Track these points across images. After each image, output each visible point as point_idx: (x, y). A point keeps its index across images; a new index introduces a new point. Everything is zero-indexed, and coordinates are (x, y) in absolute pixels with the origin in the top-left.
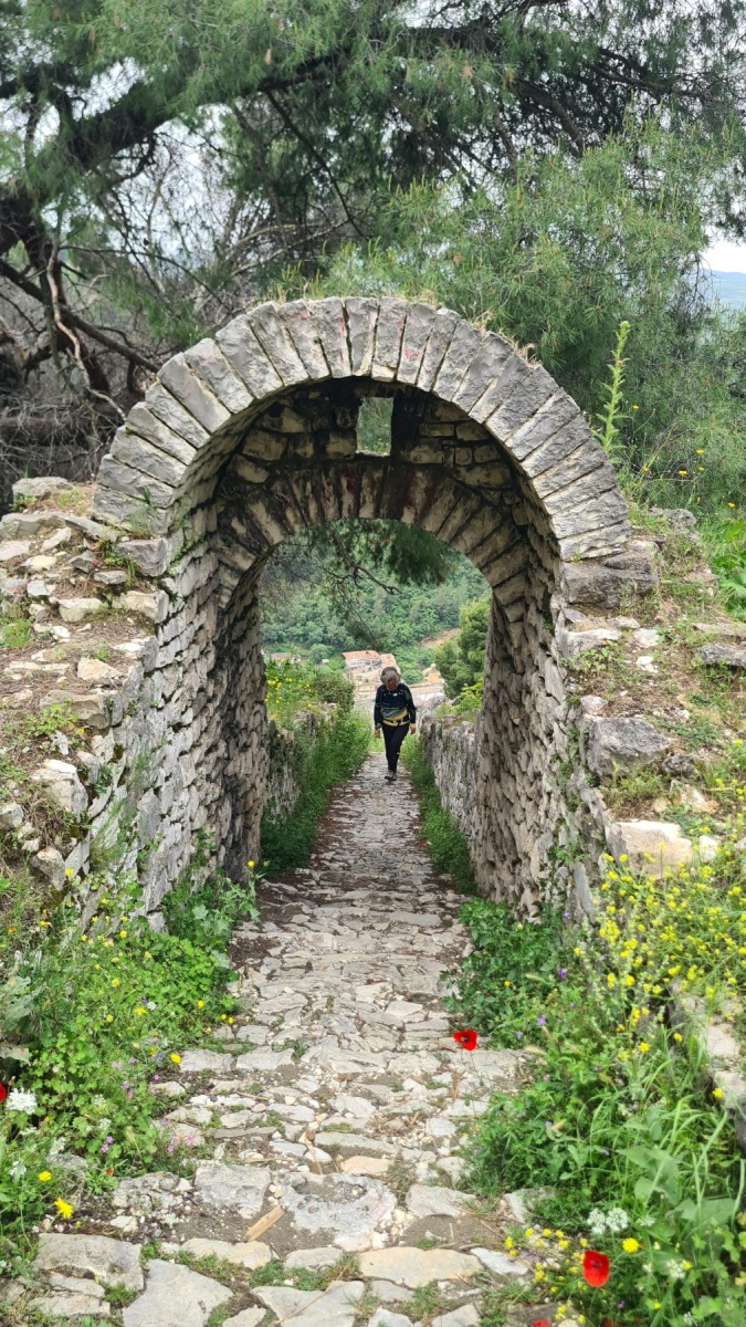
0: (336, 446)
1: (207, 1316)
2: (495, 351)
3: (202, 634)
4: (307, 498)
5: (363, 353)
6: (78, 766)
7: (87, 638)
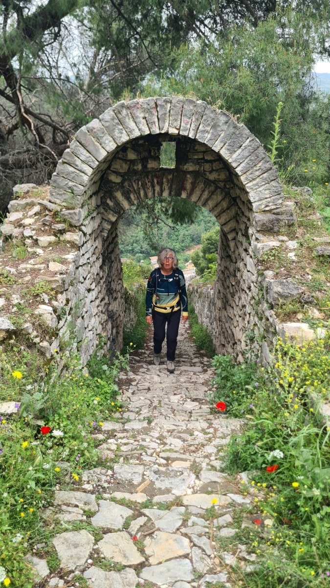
0: (151, 165)
1: (124, 520)
2: (223, 119)
3: (97, 250)
4: (139, 188)
5: (164, 122)
6: (53, 307)
7: (51, 253)
